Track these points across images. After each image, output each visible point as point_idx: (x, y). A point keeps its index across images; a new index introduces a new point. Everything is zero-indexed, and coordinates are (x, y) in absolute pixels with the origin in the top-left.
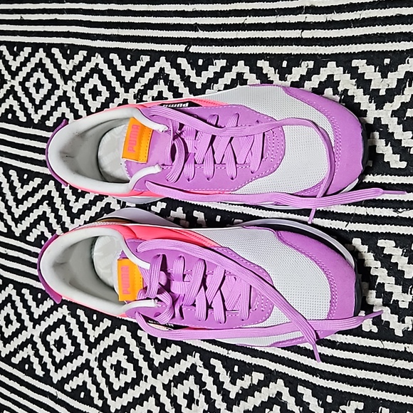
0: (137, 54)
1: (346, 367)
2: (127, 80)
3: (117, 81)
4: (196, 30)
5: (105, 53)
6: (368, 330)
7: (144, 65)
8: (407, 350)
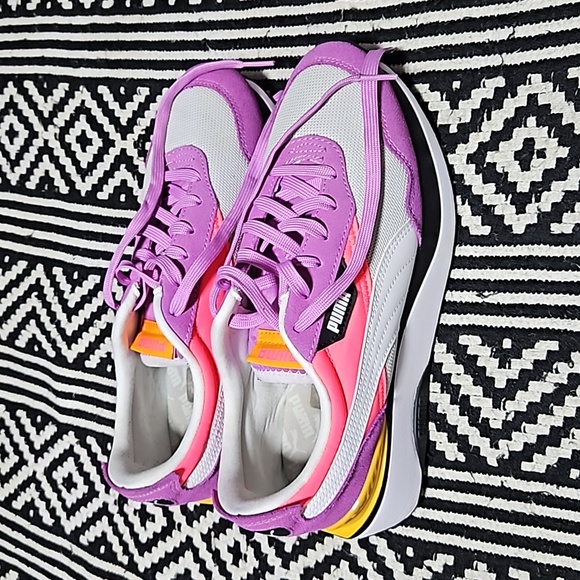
0: (133, 85)
1: (428, 508)
2: (124, 122)
3: (111, 123)
4: (206, 49)
5: (91, 84)
6: (453, 459)
7: (143, 101)
8: (505, 484)
